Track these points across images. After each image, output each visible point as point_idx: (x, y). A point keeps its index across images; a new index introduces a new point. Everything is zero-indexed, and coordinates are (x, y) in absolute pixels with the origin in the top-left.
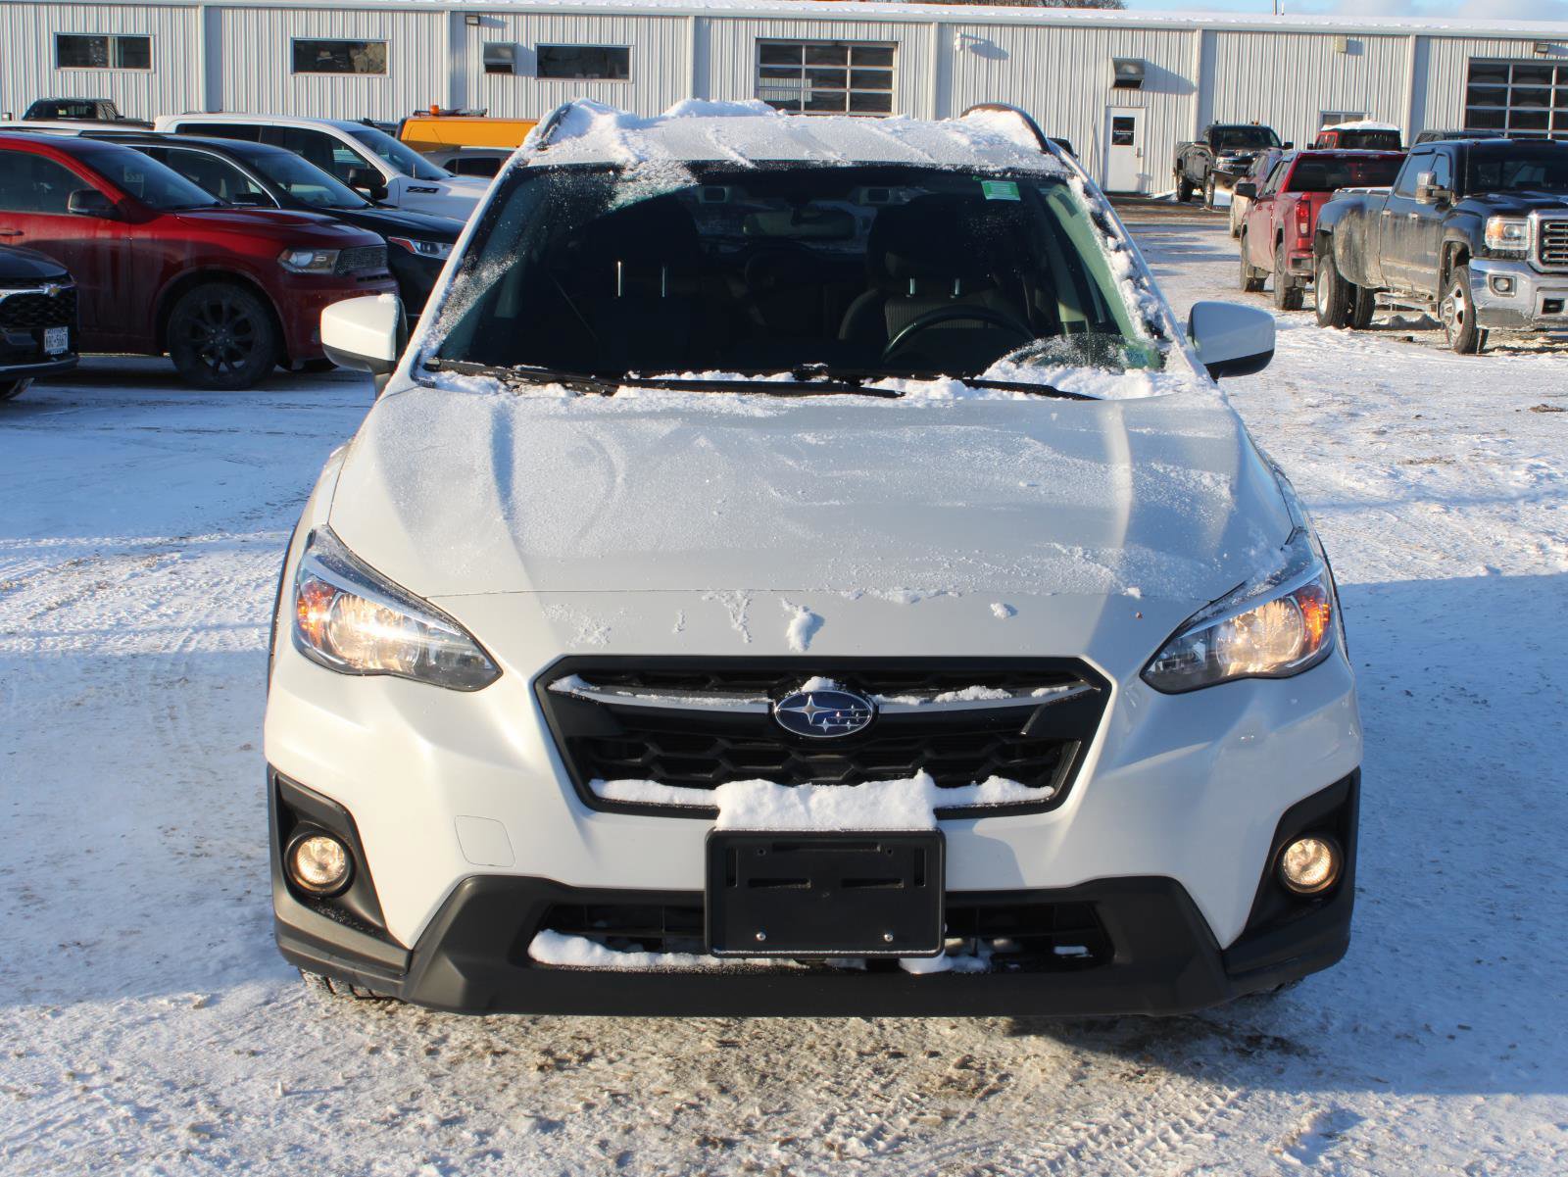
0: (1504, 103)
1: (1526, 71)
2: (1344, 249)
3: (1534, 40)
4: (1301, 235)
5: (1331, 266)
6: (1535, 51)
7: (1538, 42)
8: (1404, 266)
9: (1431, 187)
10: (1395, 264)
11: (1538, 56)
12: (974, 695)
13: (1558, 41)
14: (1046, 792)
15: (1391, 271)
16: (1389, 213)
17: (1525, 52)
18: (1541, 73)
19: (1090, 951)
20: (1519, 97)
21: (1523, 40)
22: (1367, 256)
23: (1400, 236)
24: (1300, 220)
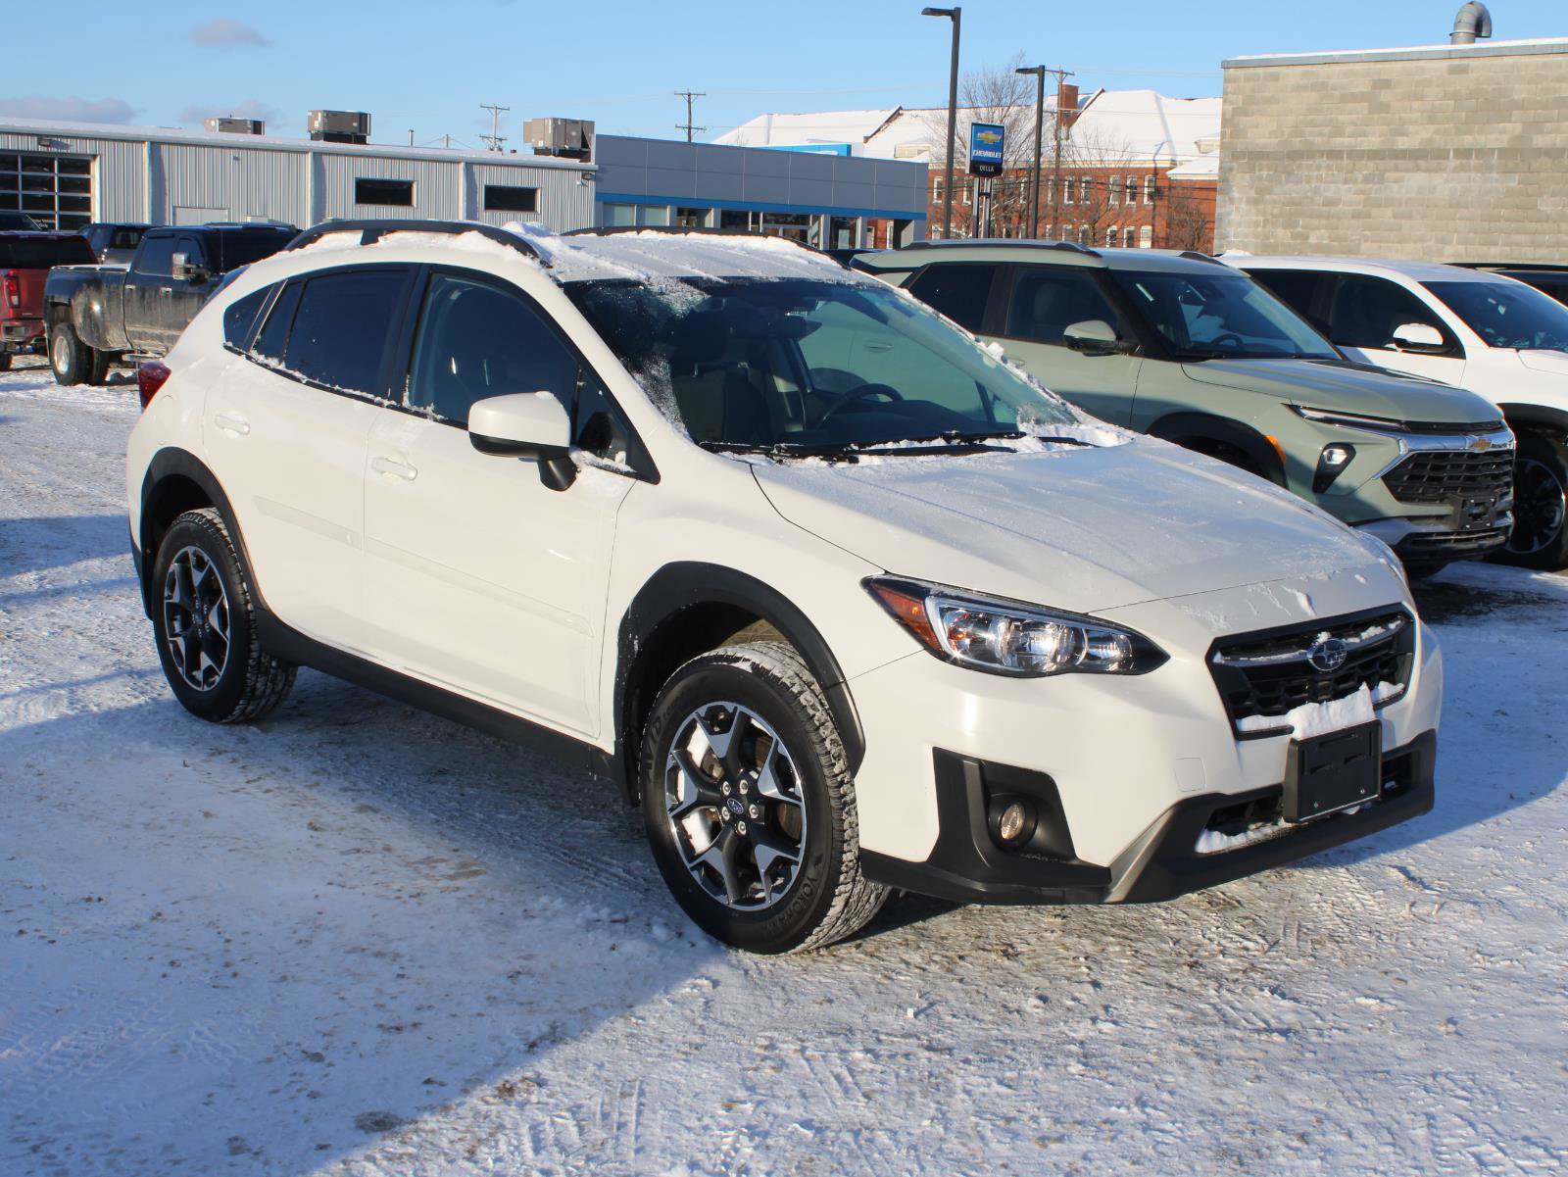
0: (15, 187)
1: (32, 160)
2: (84, 317)
3: (37, 135)
4: (13, 306)
5: (69, 333)
6: (39, 143)
7: (41, 137)
8: (158, 331)
9: (189, 266)
10: (146, 330)
11: (41, 149)
12: (1373, 632)
13: (57, 136)
14: (1401, 686)
15: (141, 336)
16: (133, 287)
17: (31, 145)
18: (45, 162)
19: (1397, 782)
20: (29, 183)
21: (28, 135)
22: (108, 324)
23: (150, 308)
24: (11, 294)
